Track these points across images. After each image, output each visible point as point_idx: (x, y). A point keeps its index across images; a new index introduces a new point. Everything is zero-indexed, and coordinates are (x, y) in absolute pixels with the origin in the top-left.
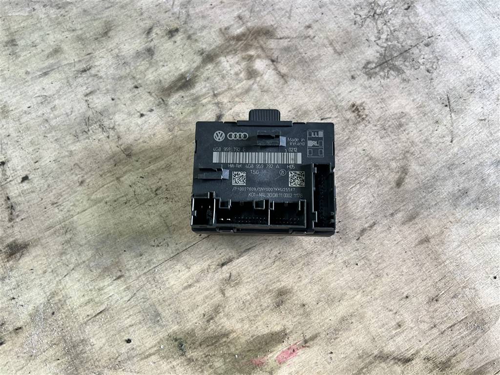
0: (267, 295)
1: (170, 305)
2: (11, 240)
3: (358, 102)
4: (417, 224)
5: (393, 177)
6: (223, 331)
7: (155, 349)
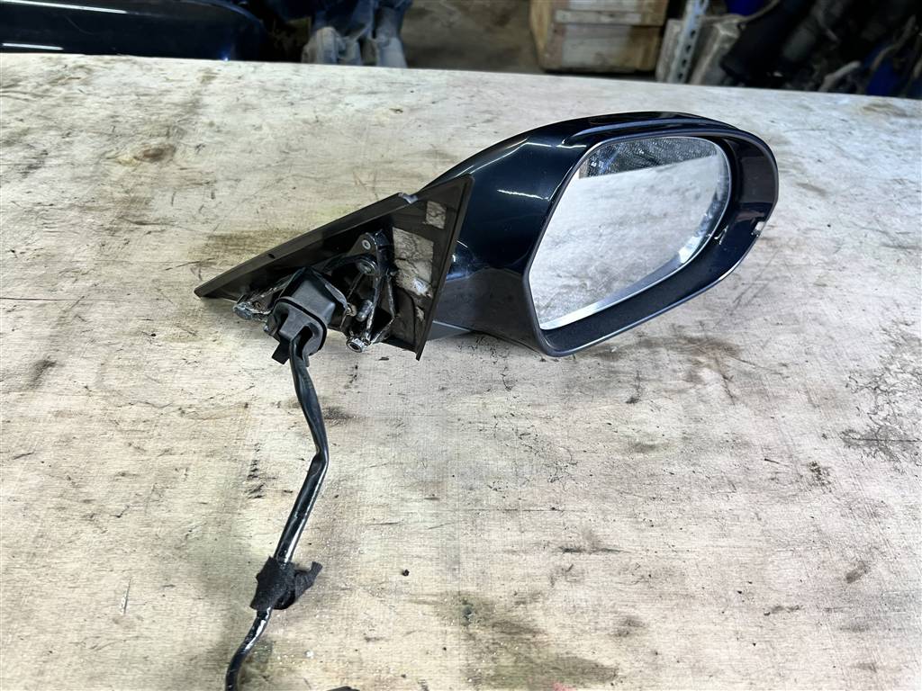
0: (610, 615)
1: (477, 559)
2: (336, 405)
3: (822, 464)
4: (863, 639)
5: (845, 568)
6: (532, 625)
7: (435, 599)
